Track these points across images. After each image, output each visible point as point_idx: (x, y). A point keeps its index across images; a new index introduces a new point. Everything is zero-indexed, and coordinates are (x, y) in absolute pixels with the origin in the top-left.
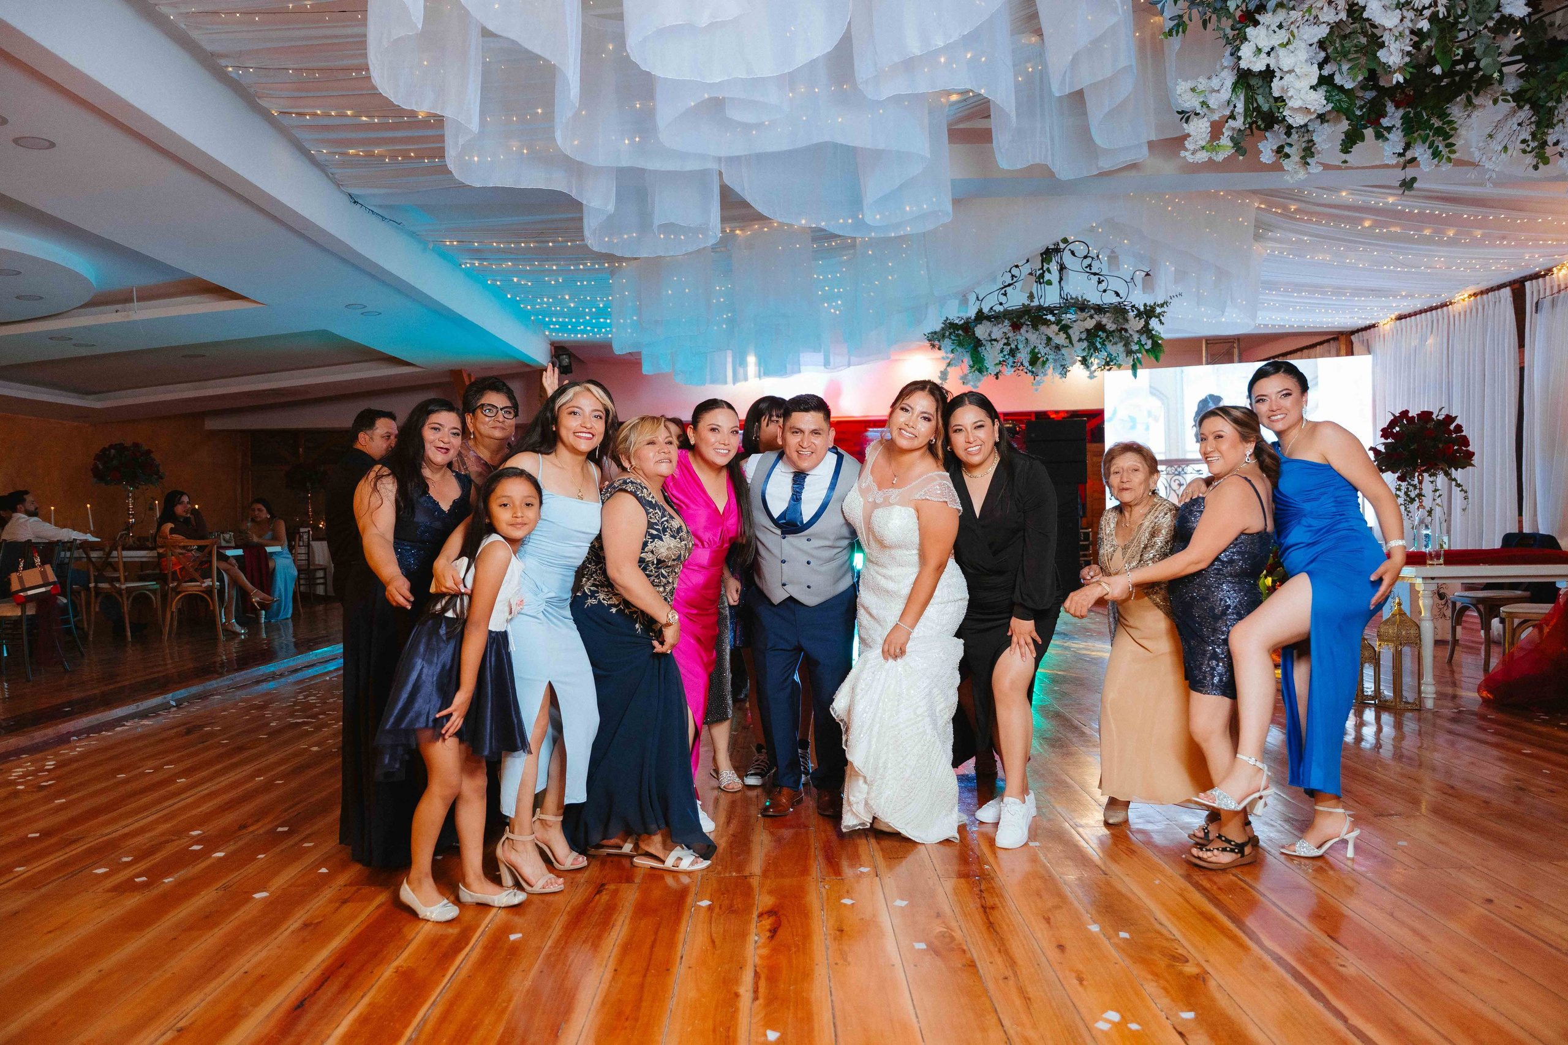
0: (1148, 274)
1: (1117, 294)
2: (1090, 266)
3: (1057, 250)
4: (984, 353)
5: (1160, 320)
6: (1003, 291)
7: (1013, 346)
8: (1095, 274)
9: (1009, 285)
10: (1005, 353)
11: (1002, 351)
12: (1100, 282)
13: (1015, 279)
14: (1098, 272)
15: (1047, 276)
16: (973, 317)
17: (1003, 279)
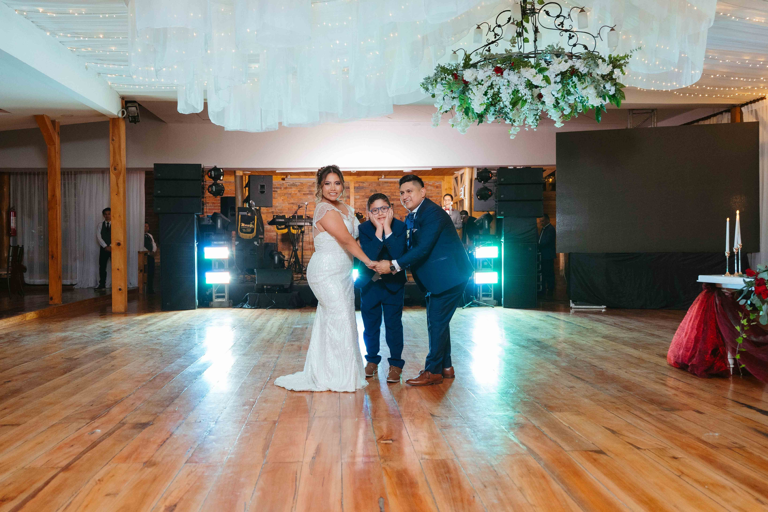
0: (612, 29)
1: (586, 47)
2: (562, 23)
3: (533, 12)
4: (471, 96)
5: (622, 70)
6: (487, 48)
7: (496, 90)
8: (566, 31)
9: (493, 42)
10: (489, 96)
11: (486, 94)
12: (570, 37)
13: (498, 37)
14: (569, 29)
15: (525, 35)
16: (462, 65)
17: (488, 37)
